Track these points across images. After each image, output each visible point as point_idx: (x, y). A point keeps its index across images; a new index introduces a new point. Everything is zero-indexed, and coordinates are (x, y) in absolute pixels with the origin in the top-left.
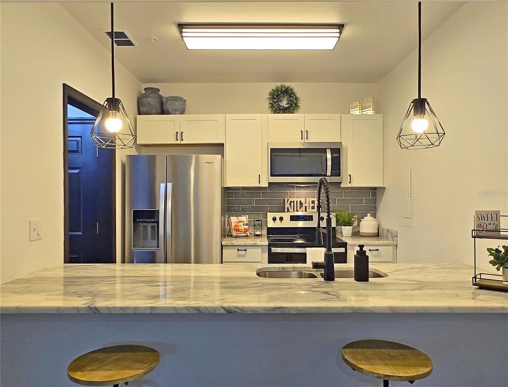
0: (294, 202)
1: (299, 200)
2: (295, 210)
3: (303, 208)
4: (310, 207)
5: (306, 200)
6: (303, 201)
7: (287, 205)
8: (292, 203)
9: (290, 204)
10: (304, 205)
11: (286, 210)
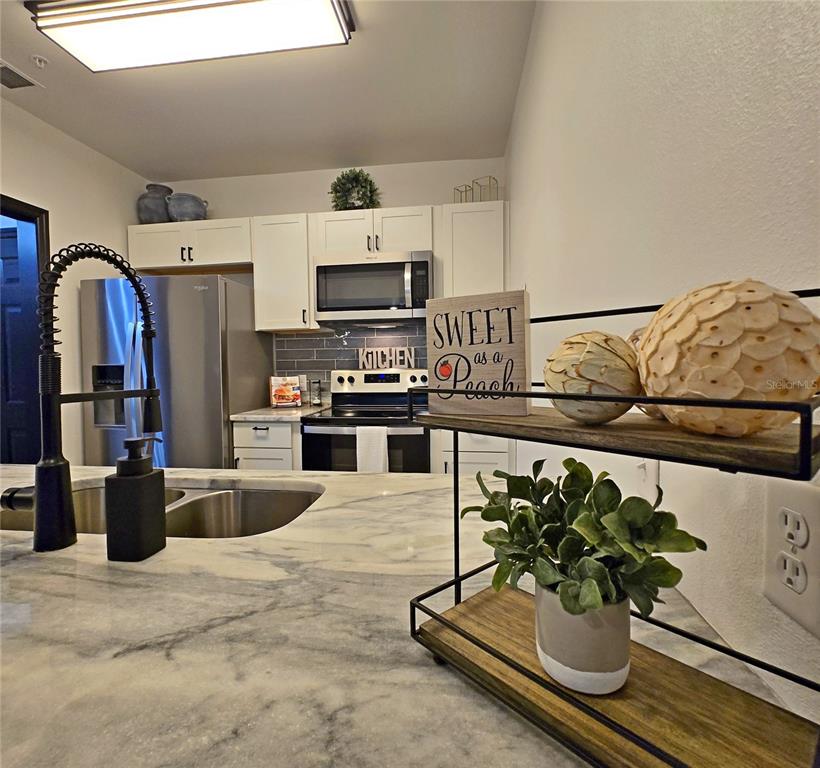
0: (372, 353)
1: (379, 350)
2: (375, 367)
3: (387, 363)
4: (398, 362)
5: (390, 350)
6: (386, 352)
7: (362, 358)
8: (370, 355)
9: (367, 356)
10: (388, 358)
11: (361, 367)
